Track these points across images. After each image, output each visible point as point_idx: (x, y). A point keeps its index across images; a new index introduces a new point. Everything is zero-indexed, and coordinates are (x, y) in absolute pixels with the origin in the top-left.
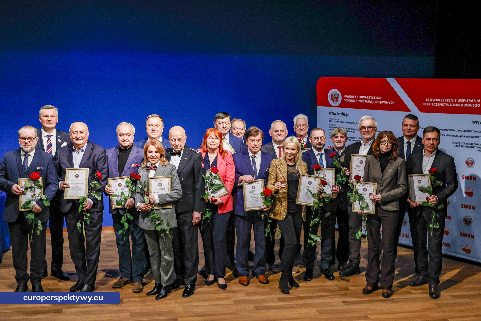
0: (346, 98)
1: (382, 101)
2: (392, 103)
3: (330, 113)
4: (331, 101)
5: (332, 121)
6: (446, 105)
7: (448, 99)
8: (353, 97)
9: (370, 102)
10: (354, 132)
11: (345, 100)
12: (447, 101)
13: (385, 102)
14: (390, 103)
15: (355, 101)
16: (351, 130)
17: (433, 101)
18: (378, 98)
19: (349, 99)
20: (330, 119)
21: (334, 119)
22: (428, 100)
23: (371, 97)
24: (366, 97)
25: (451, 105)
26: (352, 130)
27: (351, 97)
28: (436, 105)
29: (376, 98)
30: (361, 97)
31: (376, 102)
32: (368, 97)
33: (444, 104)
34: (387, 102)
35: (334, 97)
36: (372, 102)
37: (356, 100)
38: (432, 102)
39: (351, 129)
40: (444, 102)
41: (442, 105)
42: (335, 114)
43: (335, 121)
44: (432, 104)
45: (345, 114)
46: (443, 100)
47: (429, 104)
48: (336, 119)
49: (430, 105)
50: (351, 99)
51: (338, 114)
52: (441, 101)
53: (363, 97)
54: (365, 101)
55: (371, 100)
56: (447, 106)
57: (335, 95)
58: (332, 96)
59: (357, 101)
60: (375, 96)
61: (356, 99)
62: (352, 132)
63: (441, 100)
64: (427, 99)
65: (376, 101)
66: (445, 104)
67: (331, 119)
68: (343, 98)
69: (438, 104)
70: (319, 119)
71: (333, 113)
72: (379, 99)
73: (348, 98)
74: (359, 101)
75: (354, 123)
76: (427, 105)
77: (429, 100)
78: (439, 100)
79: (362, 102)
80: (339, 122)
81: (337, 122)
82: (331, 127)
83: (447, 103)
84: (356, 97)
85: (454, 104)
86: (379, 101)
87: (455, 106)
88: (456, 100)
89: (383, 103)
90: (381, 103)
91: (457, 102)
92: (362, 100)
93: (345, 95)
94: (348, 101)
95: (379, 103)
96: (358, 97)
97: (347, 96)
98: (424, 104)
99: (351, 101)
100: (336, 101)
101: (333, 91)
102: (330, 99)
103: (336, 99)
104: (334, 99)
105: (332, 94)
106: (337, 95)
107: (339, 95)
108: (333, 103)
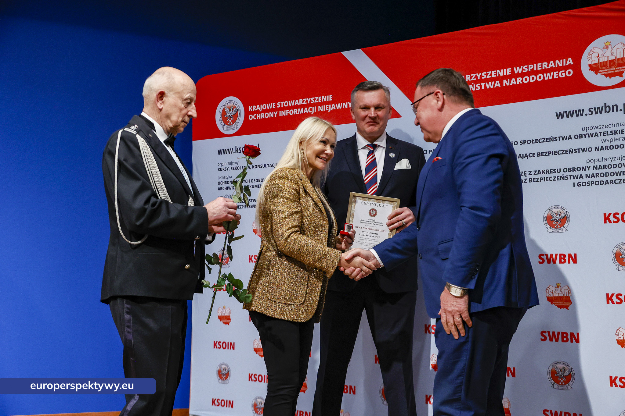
0: (253, 113)
1: (333, 105)
3: (220, 152)
4: (223, 123)
5: (223, 169)
6: (485, 86)
7: (490, 72)
8: (269, 106)
9: (306, 110)
11: (251, 117)
12: (488, 77)
13: (339, 106)
15: (274, 115)
18: (324, 99)
19: (261, 113)
20: (219, 164)
21: (227, 164)
23: (309, 101)
24: (297, 103)
25: (498, 84)
27: (264, 107)
29: (319, 99)
30: (286, 104)
31: (321, 108)
32: (301, 101)
33: (481, 86)
34: (345, 105)
35: (229, 113)
36: (311, 110)
40: (481, 81)
41: (476, 88)
42: (231, 151)
43: (230, 167)
46: (479, 76)
48: (233, 163)
50: (264, 111)
51: (236, 150)
52: (473, 79)
53: (291, 103)
55: (308, 106)
56: (488, 87)
57: (230, 110)
58: (224, 112)
61: (277, 109)
63: (471, 77)
65: (319, 107)
66: (483, 84)
67: (222, 165)
68: (247, 113)
70: (197, 168)
71: (225, 152)
72: (325, 100)
73: (258, 112)
74: (283, 113)
79: (289, 114)
80: (239, 168)
81: (234, 169)
82: (222, 183)
83: (487, 80)
84: (274, 106)
85: (505, 81)
86: (327, 106)
87: (508, 84)
88: (509, 70)
89: (335, 109)
90: (332, 109)
91: (514, 76)
92: (288, 111)
93: (252, 106)
94: (258, 118)
95: (327, 110)
96: (281, 104)
97: (255, 106)
99: (264, 118)
100: (232, 123)
101: (227, 102)
102: (220, 120)
103: (232, 119)
104: (229, 118)
105: (224, 110)
106: (234, 109)
107: (238, 108)
108: (227, 127)
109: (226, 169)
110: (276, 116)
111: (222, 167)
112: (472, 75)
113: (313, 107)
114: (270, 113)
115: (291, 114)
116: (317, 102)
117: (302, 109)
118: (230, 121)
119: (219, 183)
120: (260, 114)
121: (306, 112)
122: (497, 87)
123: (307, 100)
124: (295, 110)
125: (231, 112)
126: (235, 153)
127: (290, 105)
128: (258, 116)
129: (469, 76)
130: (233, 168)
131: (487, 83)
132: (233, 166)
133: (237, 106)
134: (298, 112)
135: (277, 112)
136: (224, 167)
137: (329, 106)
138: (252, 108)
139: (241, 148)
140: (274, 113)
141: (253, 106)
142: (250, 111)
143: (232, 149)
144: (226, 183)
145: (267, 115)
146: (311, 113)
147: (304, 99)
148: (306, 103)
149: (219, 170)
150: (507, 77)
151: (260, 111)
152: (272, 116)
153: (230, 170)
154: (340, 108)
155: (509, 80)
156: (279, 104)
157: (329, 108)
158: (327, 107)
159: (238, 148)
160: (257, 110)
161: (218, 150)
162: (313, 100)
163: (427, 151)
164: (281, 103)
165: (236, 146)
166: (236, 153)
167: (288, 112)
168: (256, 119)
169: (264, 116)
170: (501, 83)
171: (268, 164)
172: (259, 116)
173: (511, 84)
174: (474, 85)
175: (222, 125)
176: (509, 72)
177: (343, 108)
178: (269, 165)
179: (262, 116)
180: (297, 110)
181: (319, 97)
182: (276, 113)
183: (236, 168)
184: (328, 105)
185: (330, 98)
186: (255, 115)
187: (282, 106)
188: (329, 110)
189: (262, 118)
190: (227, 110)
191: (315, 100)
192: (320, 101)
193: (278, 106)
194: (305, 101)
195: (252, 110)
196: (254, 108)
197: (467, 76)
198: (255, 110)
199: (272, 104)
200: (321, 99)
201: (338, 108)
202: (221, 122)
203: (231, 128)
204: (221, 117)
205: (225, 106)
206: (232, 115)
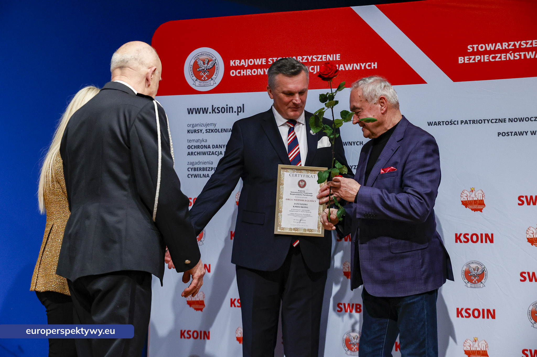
0: (236, 68)
1: (342, 65)
2: (370, 66)
3: (190, 111)
4: (194, 78)
5: (195, 131)
6: (525, 55)
7: (530, 42)
8: (258, 62)
11: (233, 73)
12: (528, 46)
13: (349, 67)
14: (365, 67)
15: (264, 72)
17: (488, 49)
19: (247, 69)
20: (189, 125)
21: (201, 125)
22: (473, 48)
23: (310, 59)
27: (251, 62)
28: (497, 59)
29: (324, 58)
33: (520, 55)
34: (356, 66)
35: (203, 67)
38: (486, 52)
40: (520, 50)
41: (515, 57)
42: (205, 111)
44: (486, 58)
45: (235, 109)
46: (518, 45)
47: (478, 58)
48: (208, 125)
49: (480, 61)
50: (250, 67)
51: (213, 110)
52: (511, 47)
55: (308, 64)
56: (528, 57)
57: (204, 64)
58: (195, 66)
60: (322, 54)
63: (509, 45)
64: (469, 47)
66: (522, 54)
67: (193, 127)
68: (228, 68)
69: (503, 55)
71: (198, 111)
72: (331, 59)
73: (243, 67)
76: (471, 61)
77: (477, 47)
80: (217, 131)
81: (210, 131)
82: (193, 147)
83: (528, 50)
84: (265, 62)
89: (344, 69)
90: (340, 70)
93: (234, 61)
94: (242, 75)
97: (239, 61)
98: (461, 59)
99: (250, 74)
100: (206, 78)
101: (201, 54)
102: (191, 74)
103: (206, 74)
104: (202, 72)
105: (196, 63)
106: (210, 63)
107: (215, 62)
108: (201, 83)
109: (199, 131)
110: (266, 74)
111: (194, 129)
112: (510, 43)
113: (316, 67)
114: (259, 70)
116: (321, 60)
118: (204, 76)
119: (189, 147)
120: (245, 70)
123: (307, 57)
125: (205, 66)
126: (211, 112)
128: (242, 72)
129: (507, 43)
130: (208, 131)
131: (526, 53)
132: (208, 128)
133: (214, 59)
135: (268, 69)
136: (196, 128)
138: (235, 63)
139: (219, 108)
140: (264, 71)
141: (235, 59)
142: (231, 65)
143: (208, 108)
144: (198, 147)
145: (254, 72)
146: (313, 72)
147: (303, 57)
148: (306, 61)
149: (188, 131)
151: (245, 66)
152: (262, 73)
153: (205, 133)
154: (351, 69)
156: (271, 60)
159: (215, 108)
160: (241, 65)
161: (188, 109)
162: (315, 58)
163: (458, 121)
164: (273, 59)
165: (213, 106)
166: (213, 113)
168: (239, 75)
169: (251, 73)
172: (244, 72)
174: (512, 54)
175: (193, 80)
177: (355, 69)
179: (248, 73)
181: (324, 56)
182: (266, 69)
183: (212, 131)
185: (338, 57)
186: (239, 71)
189: (248, 75)
190: (200, 63)
191: (317, 58)
192: (324, 60)
193: (270, 62)
194: (305, 59)
195: (234, 65)
196: (237, 62)
197: (504, 44)
198: (239, 65)
199: (261, 59)
200: (325, 58)
201: (347, 69)
202: (192, 76)
203: (206, 84)
204: (192, 70)
205: (197, 58)
206: (207, 69)
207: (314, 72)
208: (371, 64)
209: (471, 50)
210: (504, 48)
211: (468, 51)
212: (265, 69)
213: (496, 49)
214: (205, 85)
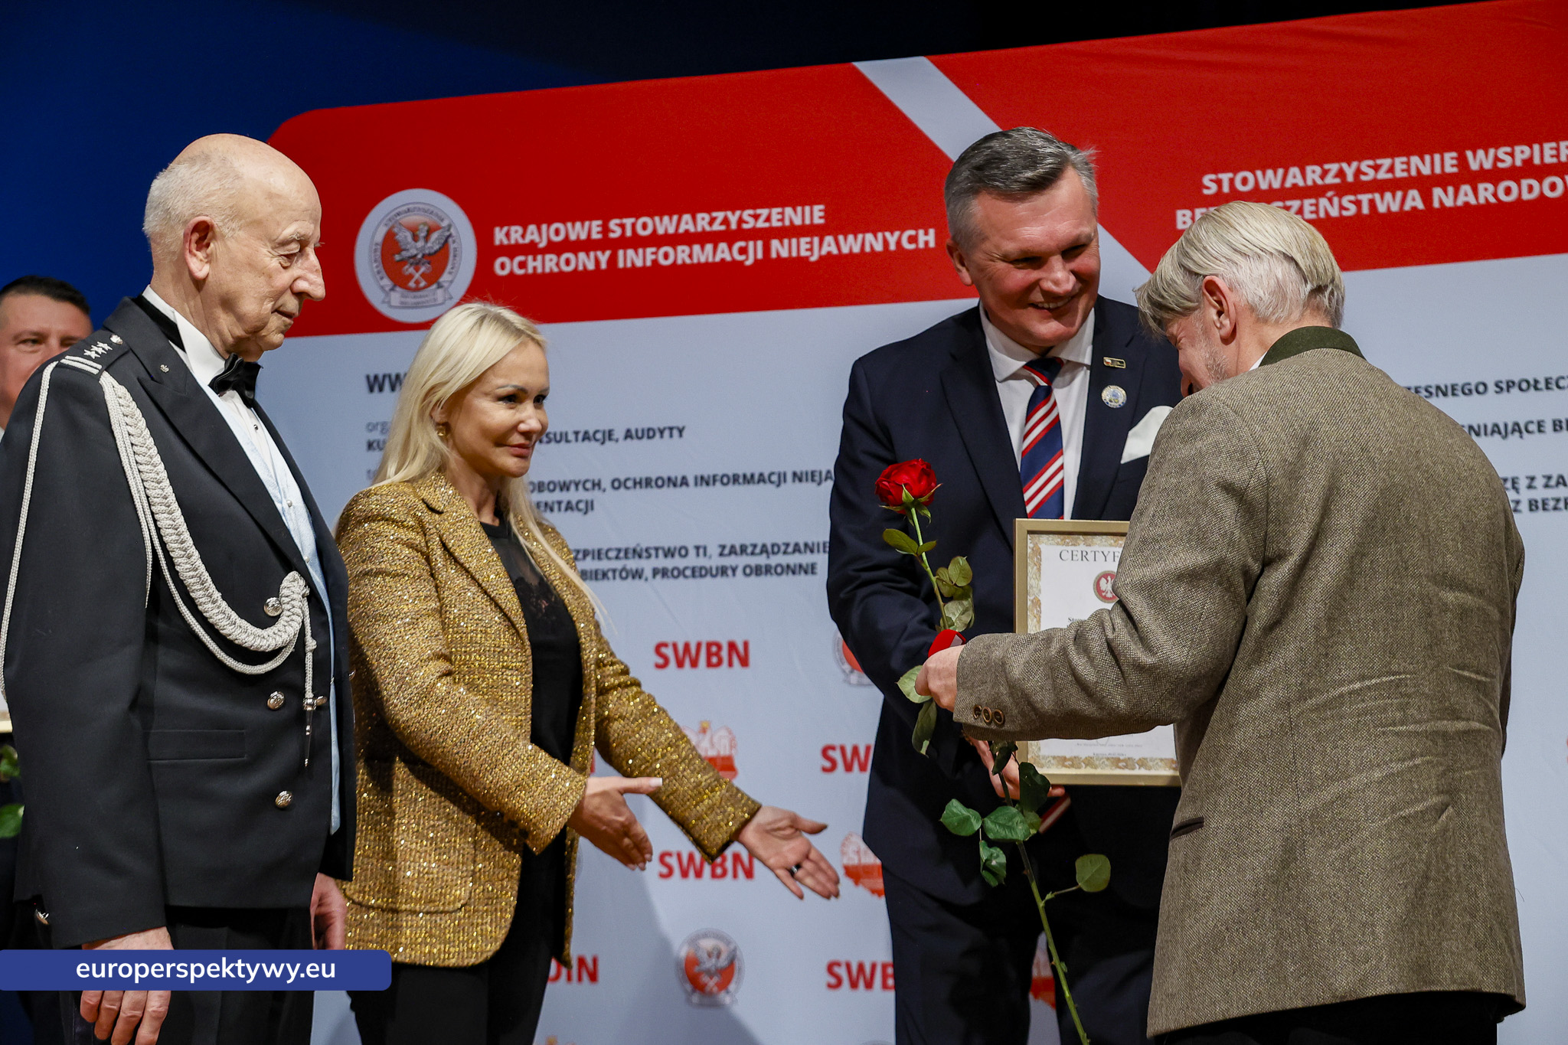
0: (512, 251)
1: (829, 239)
2: (913, 239)
3: (375, 383)
4: (387, 282)
6: (1372, 203)
7: (1386, 162)
8: (577, 231)
9: (723, 252)
10: (590, 506)
11: (504, 266)
12: (1382, 175)
13: (851, 244)
14: (899, 243)
15: (597, 262)
16: (564, 496)
17: (1264, 186)
18: (794, 216)
19: (544, 251)
20: (371, 426)
22: (1219, 182)
23: (733, 220)
24: (687, 224)
25: (1414, 201)
26: (573, 496)
27: (557, 232)
29: (775, 217)
30: (645, 227)
31: (780, 249)
32: (703, 221)
33: (1358, 203)
34: (873, 242)
35: (414, 248)
36: (743, 251)
37: (604, 258)
39: (565, 487)
40: (1358, 187)
41: (1342, 208)
46: (1350, 171)
50: (555, 248)
52: (1330, 180)
54: (681, 254)
55: (729, 236)
56: (1382, 208)
57: (415, 238)
58: (390, 246)
59: (613, 260)
60: (770, 207)
61: (606, 243)
62: (569, 507)
63: (1325, 173)
64: (1207, 180)
65: (775, 244)
66: (1365, 198)
68: (487, 252)
69: (1307, 202)
72: (798, 222)
73: (532, 249)
74: (631, 258)
75: (586, 437)
77: (1232, 181)
78: (1313, 173)
79: (655, 262)
83: (1380, 186)
84: (598, 233)
85: (1437, 192)
86: (804, 240)
87: (1449, 202)
88: (1452, 158)
89: (835, 251)
90: (824, 252)
91: (1466, 176)
92: (654, 249)
93: (505, 229)
94: (530, 271)
95: (804, 253)
96: (623, 226)
97: (520, 229)
98: (1184, 215)
99: (556, 270)
100: (423, 284)
101: (405, 208)
102: (376, 270)
103: (423, 269)
104: (411, 265)
105: (390, 235)
106: (434, 236)
107: (447, 234)
108: (406, 297)
110: (604, 266)
112: (1327, 166)
113: (751, 243)
114: (582, 255)
115: (663, 262)
116: (767, 225)
117: (709, 247)
118: (417, 276)
120: (539, 257)
121: (723, 260)
122: (1414, 209)
123: (726, 216)
124: (680, 248)
125: (420, 244)
127: (661, 231)
128: (531, 264)
129: (1318, 169)
131: (1377, 196)
133: (444, 224)
134: (690, 256)
135: (608, 253)
137: (811, 243)
138: (508, 235)
140: (596, 257)
141: (510, 224)
142: (497, 242)
145: (568, 262)
146: (744, 261)
147: (714, 214)
148: (723, 228)
149: (370, 446)
150: (1443, 180)
151: (541, 246)
152: (591, 266)
154: (857, 250)
155: (1450, 189)
156: (616, 224)
157: (811, 250)
158: (804, 246)
160: (527, 240)
161: (368, 376)
162: (749, 219)
164: (624, 220)
167: (653, 253)
168: (521, 272)
169: (558, 264)
170: (1427, 198)
171: (577, 433)
172: (535, 264)
173: (1460, 203)
174: (1336, 200)
175: (382, 288)
176: (1453, 166)
177: (868, 249)
178: (580, 436)
179: (548, 264)
180: (686, 248)
181: (775, 211)
182: (603, 255)
184: (808, 239)
185: (817, 214)
186: (521, 258)
187: (629, 233)
188: (812, 255)
190: (404, 236)
191: (756, 217)
192: (775, 224)
193: (613, 232)
194: (719, 221)
195: (506, 242)
196: (516, 232)
197: (1309, 169)
198: (521, 241)
199: (587, 223)
200: (780, 217)
201: (845, 250)
202: (378, 277)
203: (423, 299)
204: (380, 260)
205: (393, 221)
206: (424, 256)
207: (747, 259)
208: (917, 234)
209: (1214, 188)
210: (1310, 183)
211: (1206, 192)
212: (599, 253)
213: (1288, 185)
214: (418, 303)
